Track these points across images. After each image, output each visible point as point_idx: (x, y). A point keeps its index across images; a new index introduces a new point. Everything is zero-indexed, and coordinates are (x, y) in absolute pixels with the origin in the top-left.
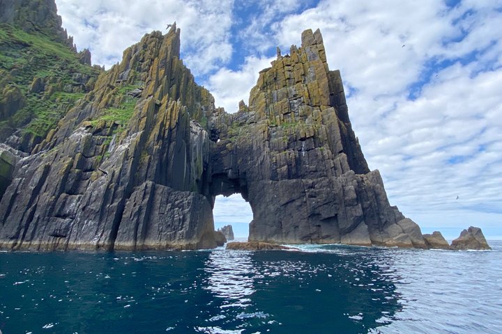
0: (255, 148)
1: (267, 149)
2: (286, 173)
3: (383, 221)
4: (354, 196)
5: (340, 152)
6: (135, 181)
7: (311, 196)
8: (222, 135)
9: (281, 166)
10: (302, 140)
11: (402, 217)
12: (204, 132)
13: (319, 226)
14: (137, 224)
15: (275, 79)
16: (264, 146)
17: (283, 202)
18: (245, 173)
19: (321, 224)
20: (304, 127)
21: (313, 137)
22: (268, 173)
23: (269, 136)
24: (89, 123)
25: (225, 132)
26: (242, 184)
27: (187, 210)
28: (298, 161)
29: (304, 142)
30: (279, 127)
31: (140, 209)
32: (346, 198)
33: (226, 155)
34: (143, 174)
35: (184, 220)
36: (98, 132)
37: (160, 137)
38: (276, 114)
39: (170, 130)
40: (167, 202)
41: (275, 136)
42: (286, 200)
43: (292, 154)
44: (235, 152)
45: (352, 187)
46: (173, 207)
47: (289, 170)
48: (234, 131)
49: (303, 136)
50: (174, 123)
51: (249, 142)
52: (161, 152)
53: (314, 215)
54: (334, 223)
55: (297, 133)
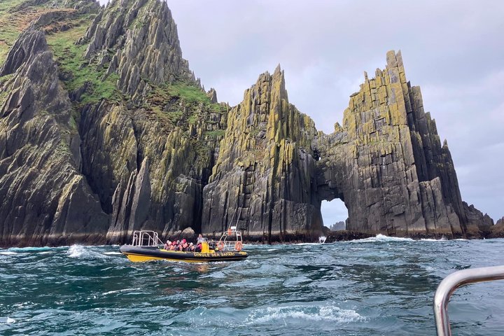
0: (347, 165)
1: (356, 166)
2: (370, 184)
3: (438, 215)
4: (416, 198)
5: (413, 164)
6: (274, 199)
7: (387, 200)
8: (322, 154)
9: (366, 179)
10: (383, 156)
12: (310, 155)
13: (393, 220)
14: (281, 222)
15: (363, 101)
16: (354, 163)
17: (367, 205)
18: (341, 184)
19: (394, 218)
20: (383, 146)
21: (391, 153)
22: (357, 185)
23: (358, 154)
24: (241, 164)
25: (325, 152)
26: (340, 192)
27: (304, 214)
28: (380, 173)
29: (384, 158)
30: (366, 146)
31: (281, 214)
32: (411, 200)
33: (326, 170)
34: (278, 195)
35: (303, 219)
36: (247, 169)
37: (284, 170)
38: (364, 134)
39: (289, 165)
40: (293, 211)
41: (363, 154)
42: (370, 203)
43: (375, 168)
44: (334, 168)
45: (416, 192)
46: (297, 213)
47: (372, 181)
48: (331, 151)
49: (383, 154)
50: (290, 160)
51: (343, 160)
52: (285, 180)
53: (388, 212)
54: (403, 218)
55: (379, 151)
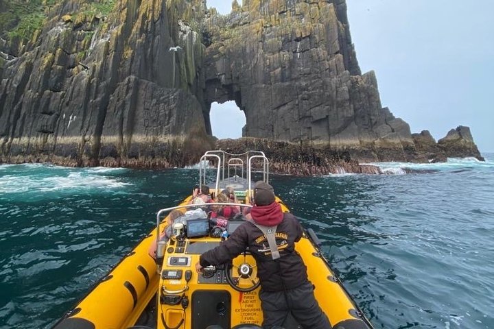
0: (248, 51)
1: (261, 51)
2: (279, 77)
3: (373, 122)
4: (347, 96)
5: (337, 53)
6: (118, 77)
7: (304, 99)
9: (275, 69)
10: (298, 40)
11: (392, 117)
12: (195, 33)
13: (310, 128)
14: (122, 119)
16: (258, 48)
17: (274, 106)
18: (238, 78)
19: (312, 126)
20: (300, 26)
21: (309, 36)
22: (260, 77)
23: (263, 36)
25: (218, 35)
26: (236, 89)
27: (173, 106)
28: (292, 63)
29: (299, 44)
30: (274, 27)
31: (124, 103)
32: (339, 99)
33: (218, 59)
34: (127, 70)
35: (170, 115)
36: (78, 26)
37: (142, 30)
38: (271, 13)
39: (154, 23)
40: (152, 97)
41: (270, 37)
42: (279, 103)
43: (286, 55)
44: (229, 56)
45: (346, 88)
46: (158, 103)
47: (282, 73)
48: (227, 34)
49: (299, 36)
51: (242, 44)
52: (144, 46)
53: (305, 117)
54: (325, 124)
55: (293, 33)
